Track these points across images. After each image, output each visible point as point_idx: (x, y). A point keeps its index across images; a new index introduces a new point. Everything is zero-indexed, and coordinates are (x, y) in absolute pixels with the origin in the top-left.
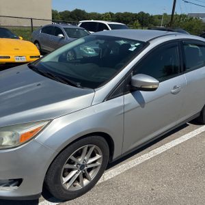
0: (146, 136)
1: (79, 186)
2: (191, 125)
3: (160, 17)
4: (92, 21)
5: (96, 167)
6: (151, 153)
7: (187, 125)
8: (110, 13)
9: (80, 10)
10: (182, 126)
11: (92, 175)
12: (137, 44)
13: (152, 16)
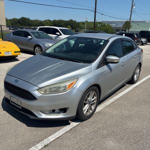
0: (114, 86)
1: (88, 114)
2: (127, 85)
3: (83, 23)
4: (46, 27)
5: (94, 103)
6: (113, 98)
7: (125, 85)
8: (49, 20)
9: (25, 18)
10: (123, 86)
11: (93, 107)
12: (103, 41)
13: (78, 23)
